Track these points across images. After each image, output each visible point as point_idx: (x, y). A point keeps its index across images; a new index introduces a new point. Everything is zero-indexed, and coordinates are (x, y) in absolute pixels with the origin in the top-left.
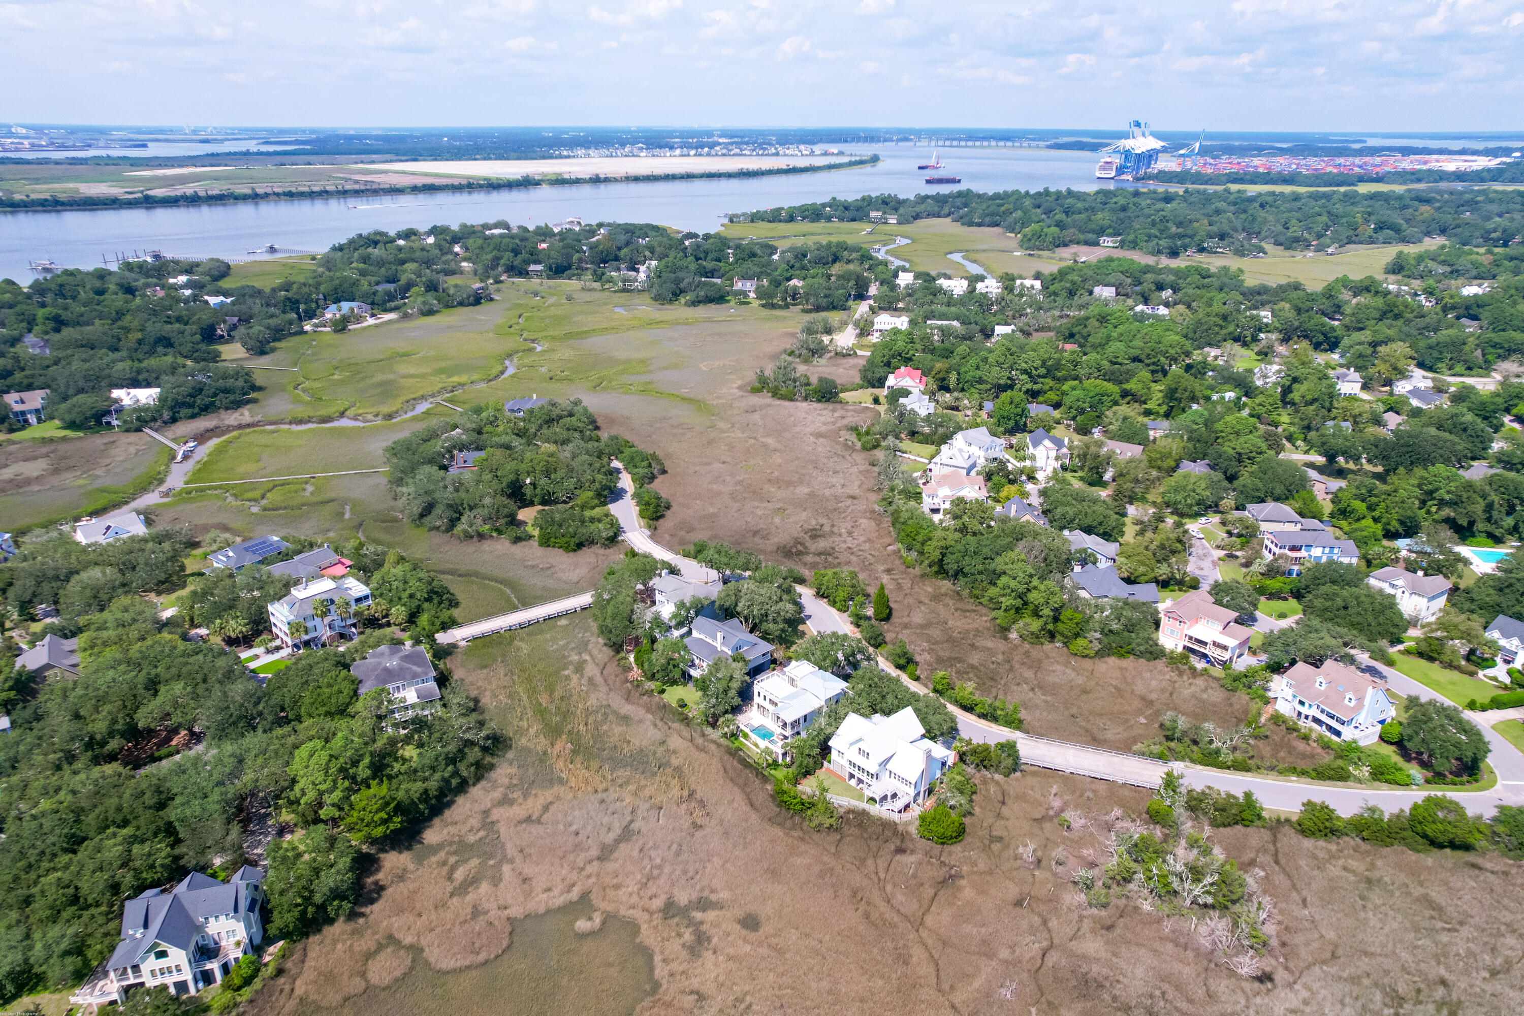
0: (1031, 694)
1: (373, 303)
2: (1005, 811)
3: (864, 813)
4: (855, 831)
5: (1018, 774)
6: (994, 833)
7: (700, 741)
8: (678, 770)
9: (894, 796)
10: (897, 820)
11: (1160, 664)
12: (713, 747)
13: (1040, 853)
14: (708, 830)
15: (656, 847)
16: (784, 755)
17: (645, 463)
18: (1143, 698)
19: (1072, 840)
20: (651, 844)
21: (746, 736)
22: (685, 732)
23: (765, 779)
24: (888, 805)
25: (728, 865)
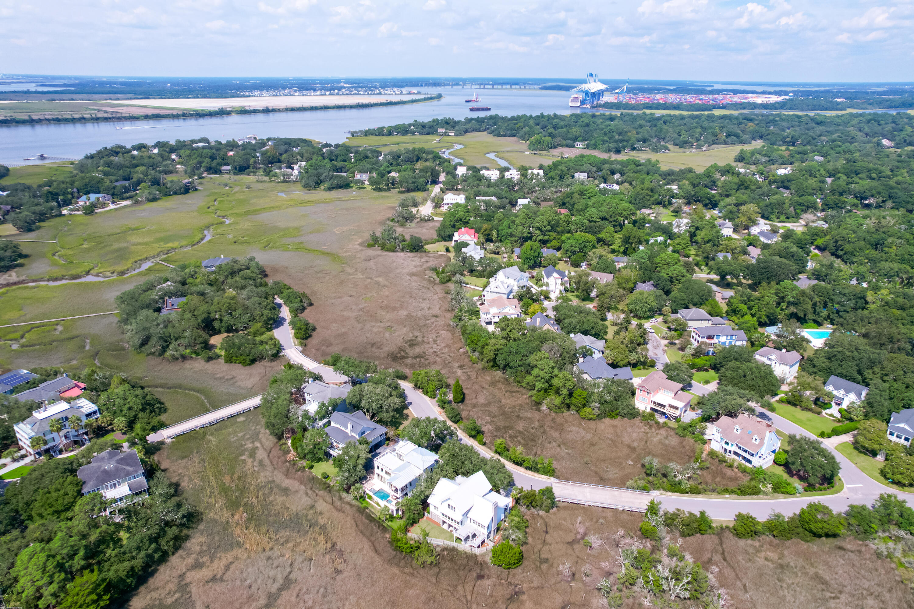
0: (558, 449)
1: (113, 194)
2: (548, 538)
3: (454, 549)
4: (448, 564)
5: (555, 509)
6: (543, 556)
7: (338, 503)
8: (323, 528)
9: (474, 536)
10: (477, 553)
11: (637, 421)
12: (348, 507)
13: (573, 569)
14: (346, 574)
15: (308, 592)
16: (397, 510)
17: (298, 300)
18: (629, 446)
19: (594, 556)
20: (304, 590)
21: (370, 498)
22: (328, 499)
23: (385, 530)
24: (470, 542)
25: (361, 601)
